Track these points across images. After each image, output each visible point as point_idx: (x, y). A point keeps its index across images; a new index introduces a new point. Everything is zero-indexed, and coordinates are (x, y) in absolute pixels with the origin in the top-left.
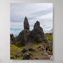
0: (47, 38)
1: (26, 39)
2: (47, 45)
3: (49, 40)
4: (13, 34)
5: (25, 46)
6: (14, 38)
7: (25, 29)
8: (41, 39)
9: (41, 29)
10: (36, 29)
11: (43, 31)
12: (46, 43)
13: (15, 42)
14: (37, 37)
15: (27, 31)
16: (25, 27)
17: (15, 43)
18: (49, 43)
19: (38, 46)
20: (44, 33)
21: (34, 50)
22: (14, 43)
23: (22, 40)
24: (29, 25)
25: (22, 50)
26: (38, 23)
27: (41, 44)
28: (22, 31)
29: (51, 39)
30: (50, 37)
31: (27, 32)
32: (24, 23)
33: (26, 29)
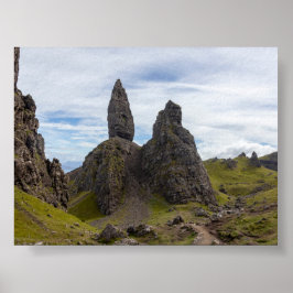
0: (215, 183)
1: (119, 183)
2: (212, 213)
3: (222, 191)
4: (56, 161)
5: (109, 214)
6: (62, 176)
8: (183, 186)
9: (188, 139)
10: (165, 137)
11: (195, 149)
12: (207, 204)
13: (67, 197)
14: (168, 175)
15: (122, 146)
16: (111, 127)
17: (65, 199)
18: (221, 204)
19: (172, 216)
20: (199, 158)
21: (152, 232)
22: (61, 200)
23: (99, 188)
24: (132, 118)
25: (98, 232)
26: (172, 113)
27: (184, 208)
28: (101, 146)
29: (230, 187)
30: (227, 177)
31: (123, 152)
32: (111, 109)
33: (117, 138)
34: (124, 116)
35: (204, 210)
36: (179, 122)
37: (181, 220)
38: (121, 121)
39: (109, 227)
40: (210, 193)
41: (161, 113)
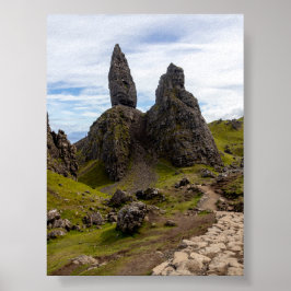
0: (220, 144)
1: (125, 151)
2: (218, 174)
3: (228, 152)
5: (118, 180)
6: (69, 146)
7: (114, 103)
8: (189, 149)
9: (192, 103)
10: (169, 101)
11: (200, 112)
12: (212, 165)
13: (76, 167)
14: (173, 140)
15: (126, 114)
16: (113, 95)
17: (74, 168)
18: (227, 164)
19: (178, 179)
20: (203, 121)
21: (160, 195)
22: (71, 170)
23: (106, 156)
24: (133, 84)
25: (109, 198)
27: (190, 171)
29: (235, 147)
30: (233, 138)
31: (127, 120)
33: (120, 106)
34: (126, 83)
35: (210, 171)
36: (182, 86)
37: (187, 182)
38: (123, 89)
39: (118, 192)
40: (216, 154)
41: (163, 77)
